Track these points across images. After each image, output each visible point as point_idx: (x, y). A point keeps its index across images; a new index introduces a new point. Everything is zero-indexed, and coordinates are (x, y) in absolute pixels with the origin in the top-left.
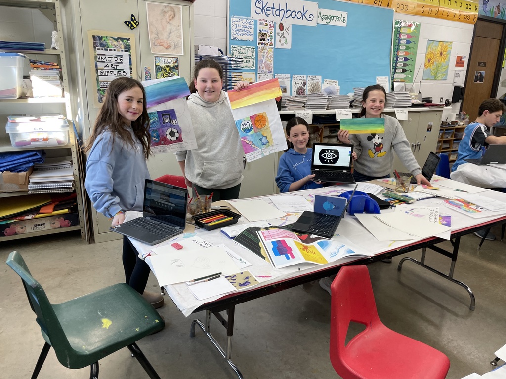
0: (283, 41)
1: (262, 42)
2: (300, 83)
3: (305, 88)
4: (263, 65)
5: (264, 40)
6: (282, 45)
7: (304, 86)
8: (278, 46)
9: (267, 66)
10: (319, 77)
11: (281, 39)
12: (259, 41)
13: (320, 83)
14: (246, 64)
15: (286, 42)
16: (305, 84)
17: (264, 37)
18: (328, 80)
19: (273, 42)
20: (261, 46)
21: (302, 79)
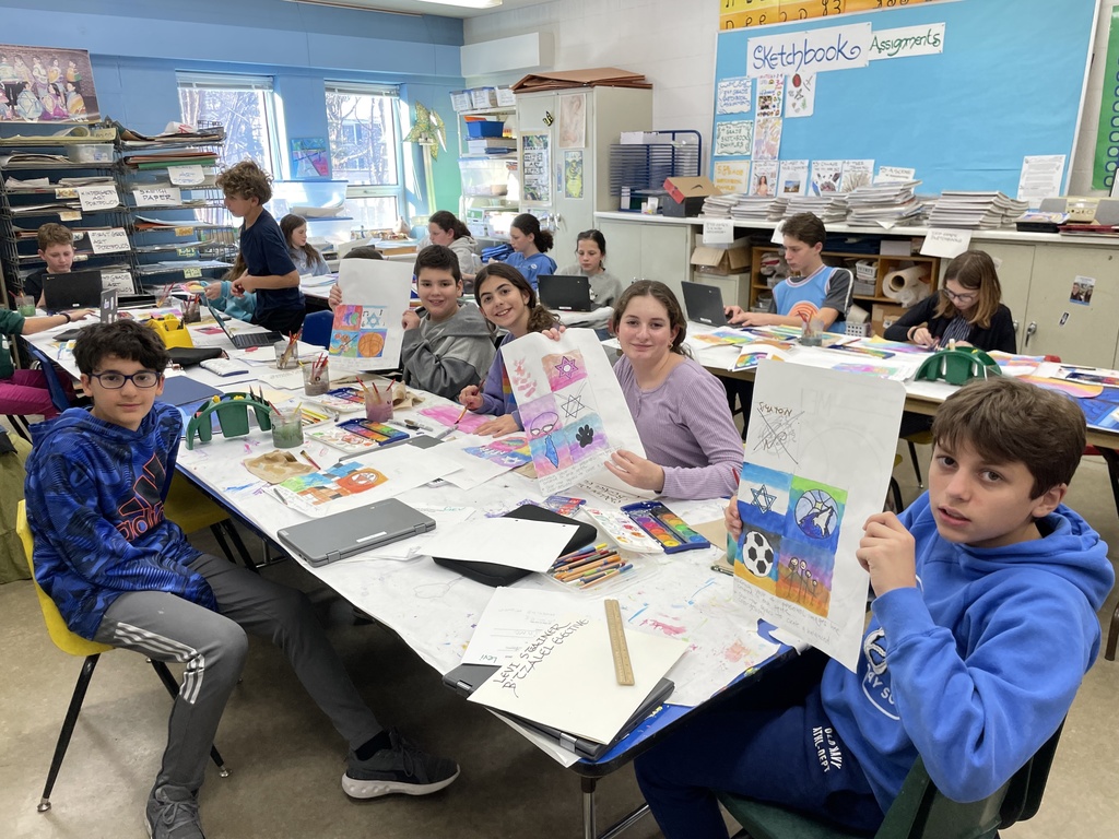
0: (799, 103)
1: (766, 110)
2: (827, 175)
3: (836, 184)
4: (763, 148)
5: (767, 107)
6: (797, 111)
7: (835, 181)
8: (790, 113)
9: (770, 149)
10: (870, 163)
11: (795, 101)
12: (758, 110)
13: (870, 175)
14: (737, 149)
15: (804, 105)
16: (837, 177)
17: (767, 103)
18: (889, 168)
19: (780, 109)
20: (762, 118)
21: (833, 167)
